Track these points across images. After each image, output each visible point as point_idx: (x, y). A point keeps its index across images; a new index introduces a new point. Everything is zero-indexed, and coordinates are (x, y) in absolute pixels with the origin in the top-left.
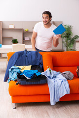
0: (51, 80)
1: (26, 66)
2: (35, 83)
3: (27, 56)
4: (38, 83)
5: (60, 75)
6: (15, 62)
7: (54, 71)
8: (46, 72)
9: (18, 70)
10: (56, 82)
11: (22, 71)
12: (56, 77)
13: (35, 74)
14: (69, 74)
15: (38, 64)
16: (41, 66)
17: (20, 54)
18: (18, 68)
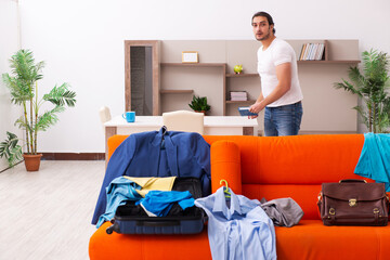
0: (221, 224)
1: (160, 179)
2: (164, 231)
3: (163, 148)
4: (176, 230)
5: (259, 208)
6: (125, 165)
7: (241, 197)
8: (213, 199)
9: (128, 191)
10: (235, 231)
11: (144, 192)
12: (244, 215)
13: (176, 203)
14: (288, 208)
15: (196, 173)
16: (206, 180)
17: (143, 141)
18: (132, 184)
